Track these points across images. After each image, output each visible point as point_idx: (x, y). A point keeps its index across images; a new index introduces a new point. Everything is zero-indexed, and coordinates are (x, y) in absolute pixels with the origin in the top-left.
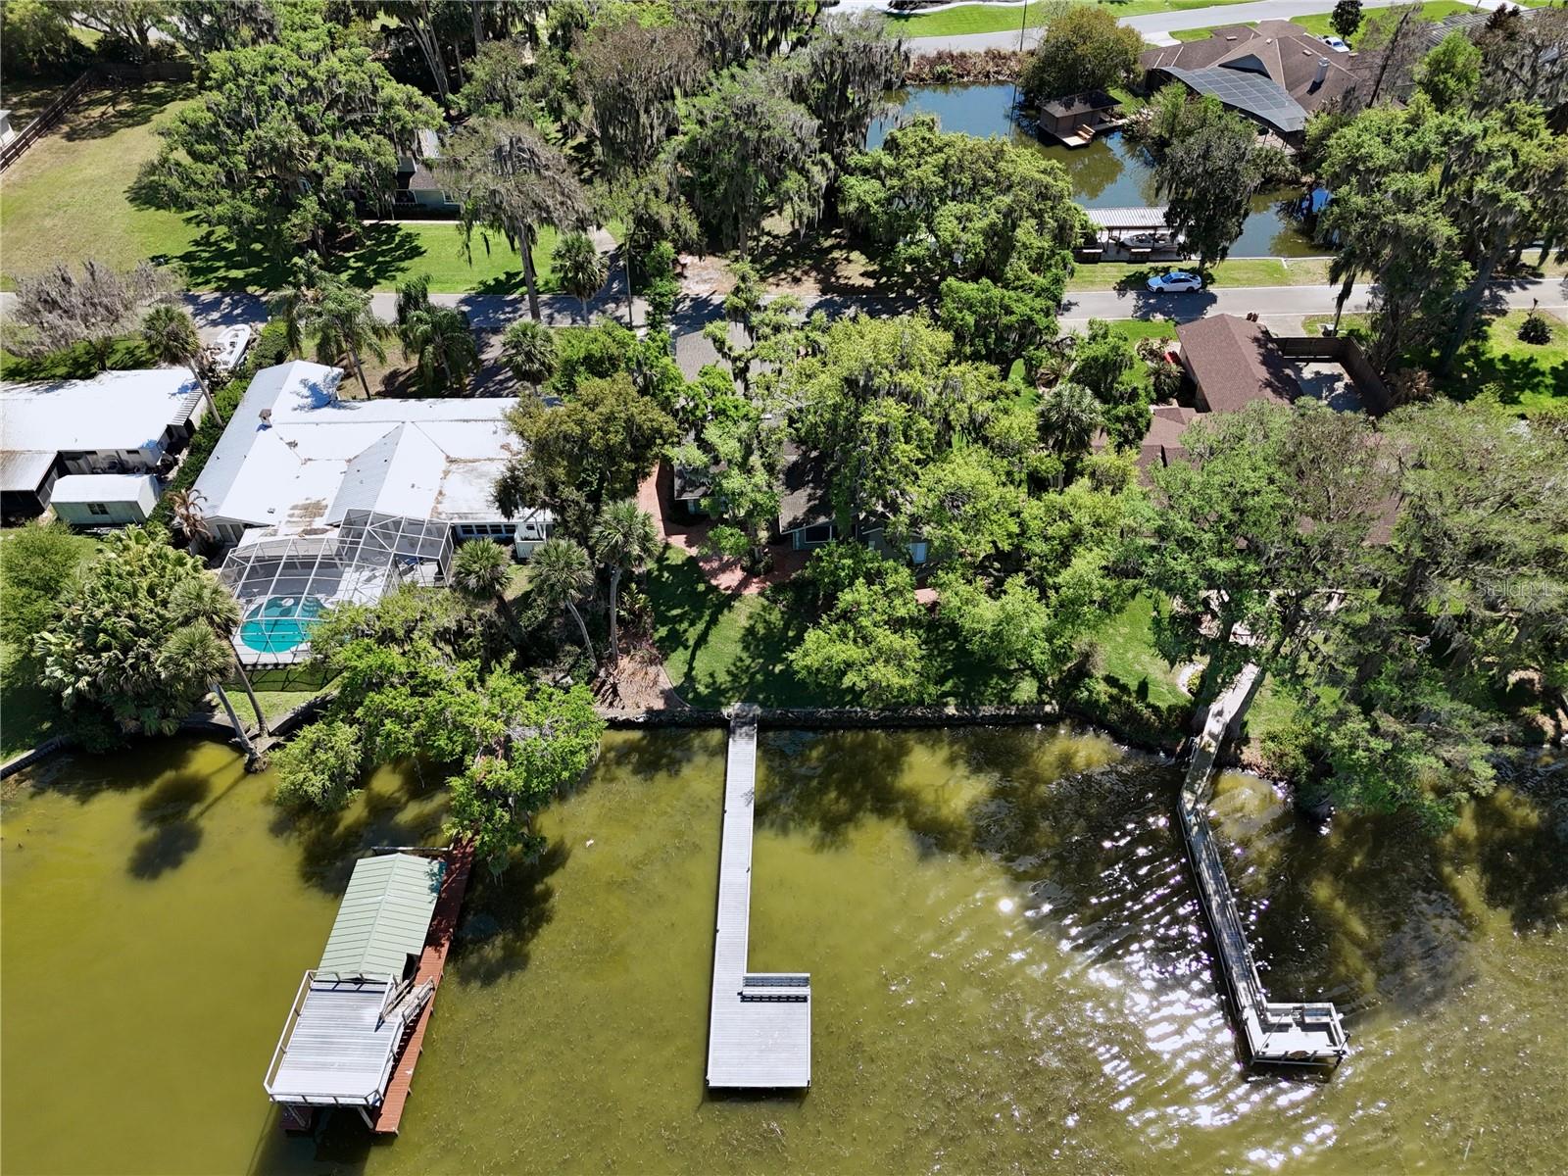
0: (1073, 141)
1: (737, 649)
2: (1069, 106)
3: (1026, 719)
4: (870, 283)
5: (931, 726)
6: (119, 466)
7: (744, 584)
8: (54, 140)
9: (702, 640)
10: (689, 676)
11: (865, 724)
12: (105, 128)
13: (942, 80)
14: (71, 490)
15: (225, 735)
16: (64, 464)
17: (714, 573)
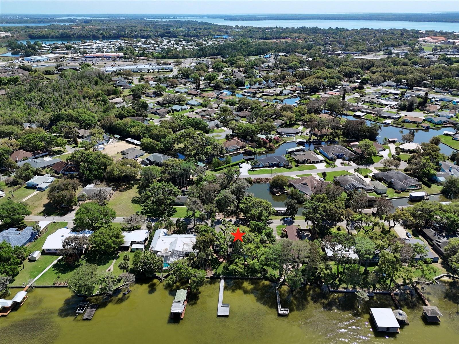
0: (277, 195)
1: (222, 269)
2: (277, 189)
3: (260, 279)
4: (244, 218)
5: (247, 279)
6: (138, 243)
7: (223, 260)
8: (118, 192)
9: (218, 268)
10: (216, 272)
11: (238, 279)
12: (125, 190)
13: (258, 182)
14: (134, 246)
15: (158, 278)
16: (132, 243)
17: (219, 259)
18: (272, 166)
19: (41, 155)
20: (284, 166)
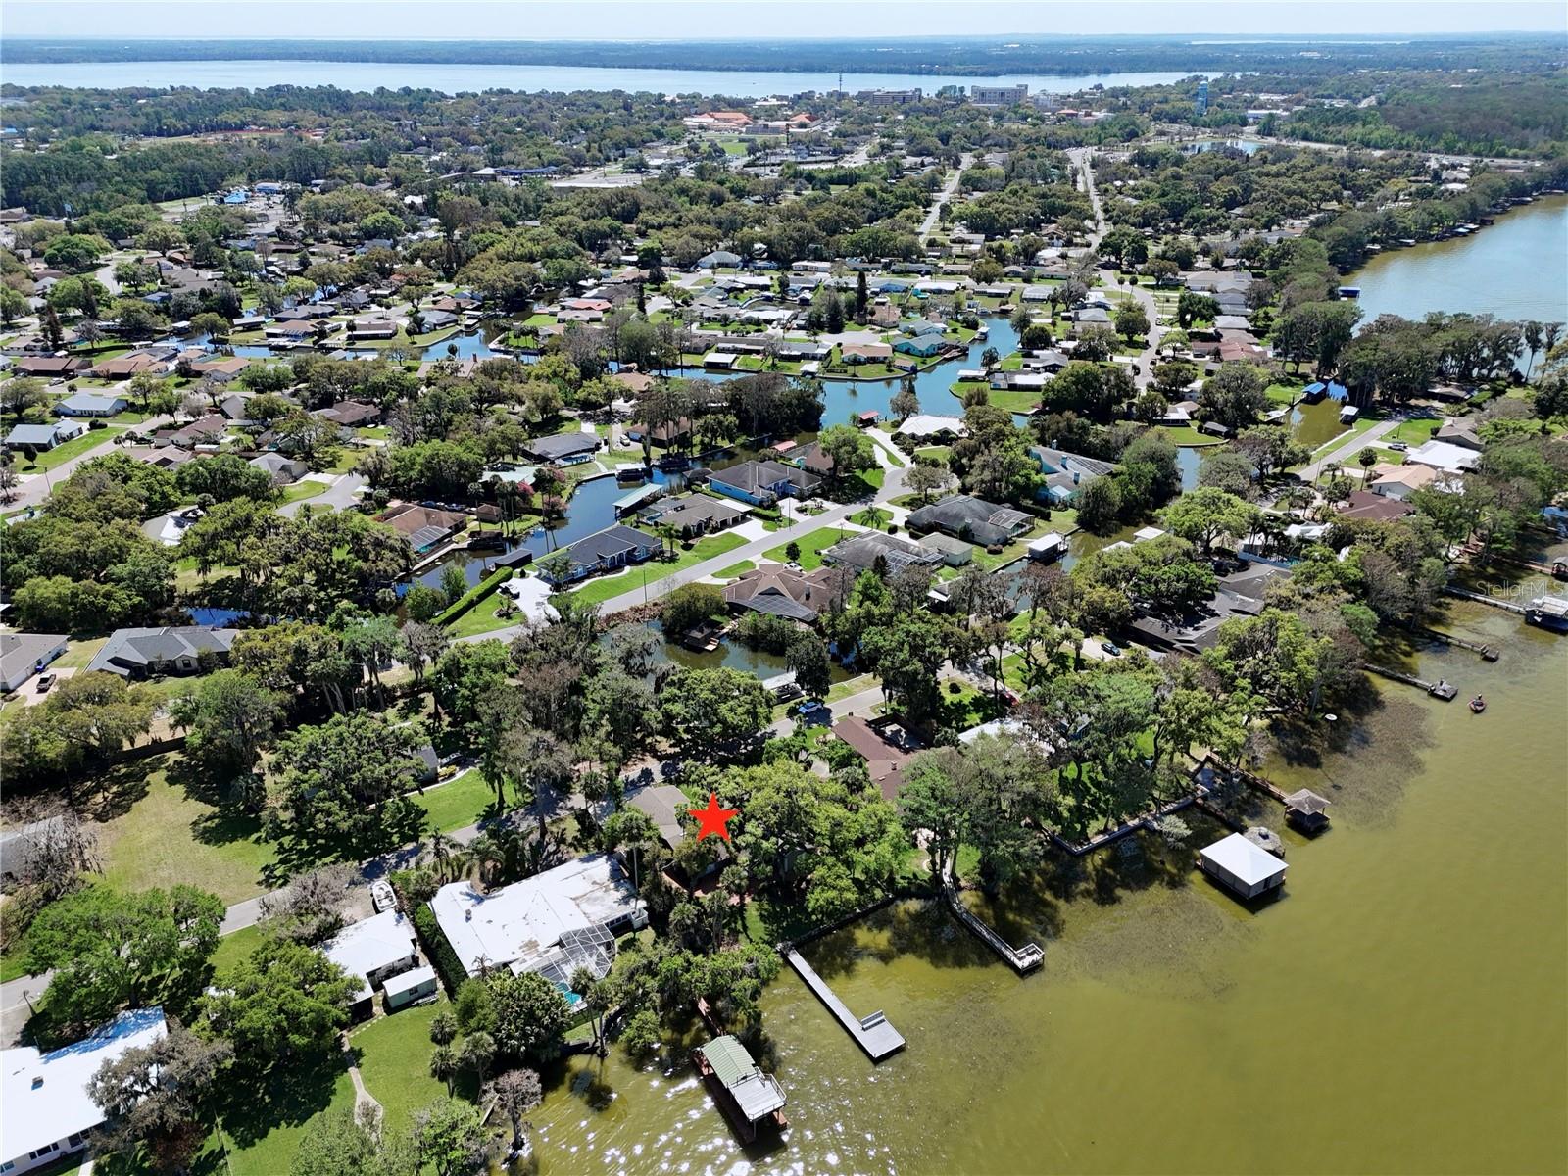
0: (710, 647)
1: (762, 925)
2: (701, 631)
3: (887, 903)
4: (678, 749)
5: (856, 921)
7: (742, 899)
8: (93, 825)
9: (745, 928)
12: (119, 807)
14: (394, 987)
15: (581, 1049)
16: (376, 977)
17: (726, 900)
18: (615, 566)
20: (651, 558)
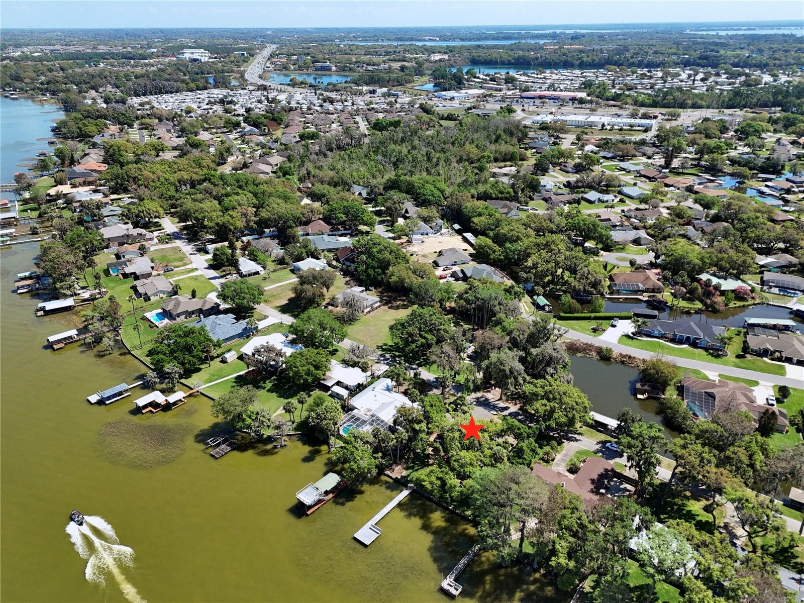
0: (640, 397)
3: (465, 519)
5: (445, 509)
6: (347, 388)
8: (386, 307)
9: (417, 470)
10: (408, 476)
11: (432, 501)
12: (398, 308)
13: (623, 362)
14: (337, 389)
16: (339, 383)
17: (431, 459)
18: (680, 342)
19: (340, 233)
20: (706, 349)
